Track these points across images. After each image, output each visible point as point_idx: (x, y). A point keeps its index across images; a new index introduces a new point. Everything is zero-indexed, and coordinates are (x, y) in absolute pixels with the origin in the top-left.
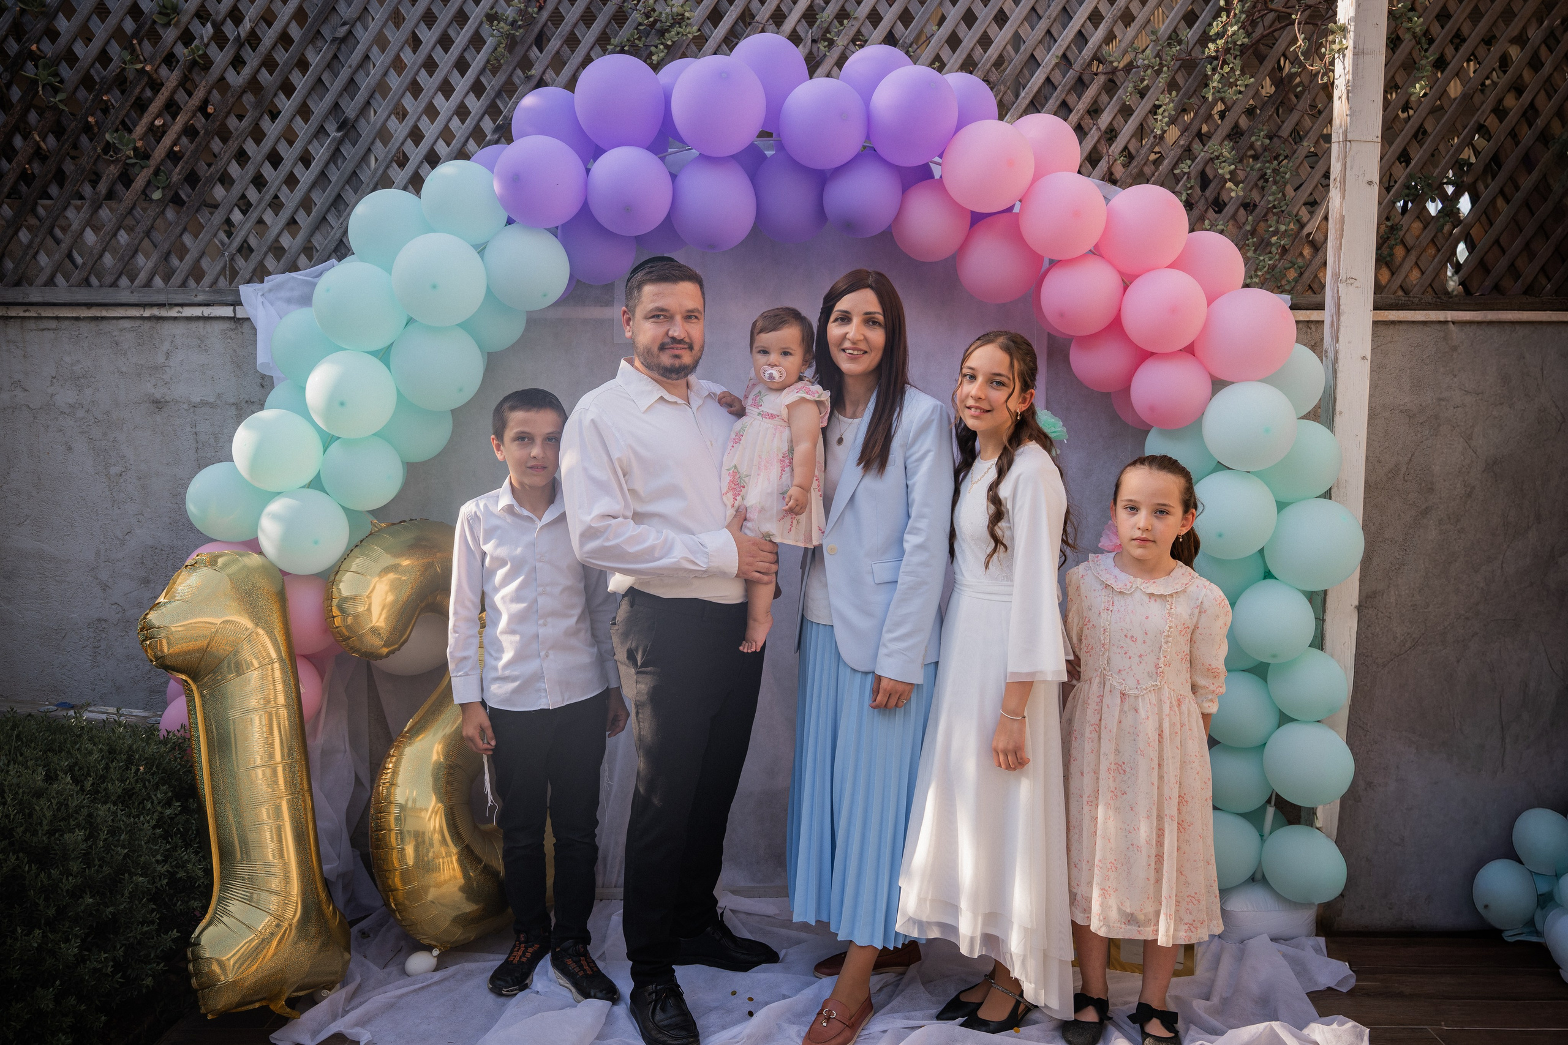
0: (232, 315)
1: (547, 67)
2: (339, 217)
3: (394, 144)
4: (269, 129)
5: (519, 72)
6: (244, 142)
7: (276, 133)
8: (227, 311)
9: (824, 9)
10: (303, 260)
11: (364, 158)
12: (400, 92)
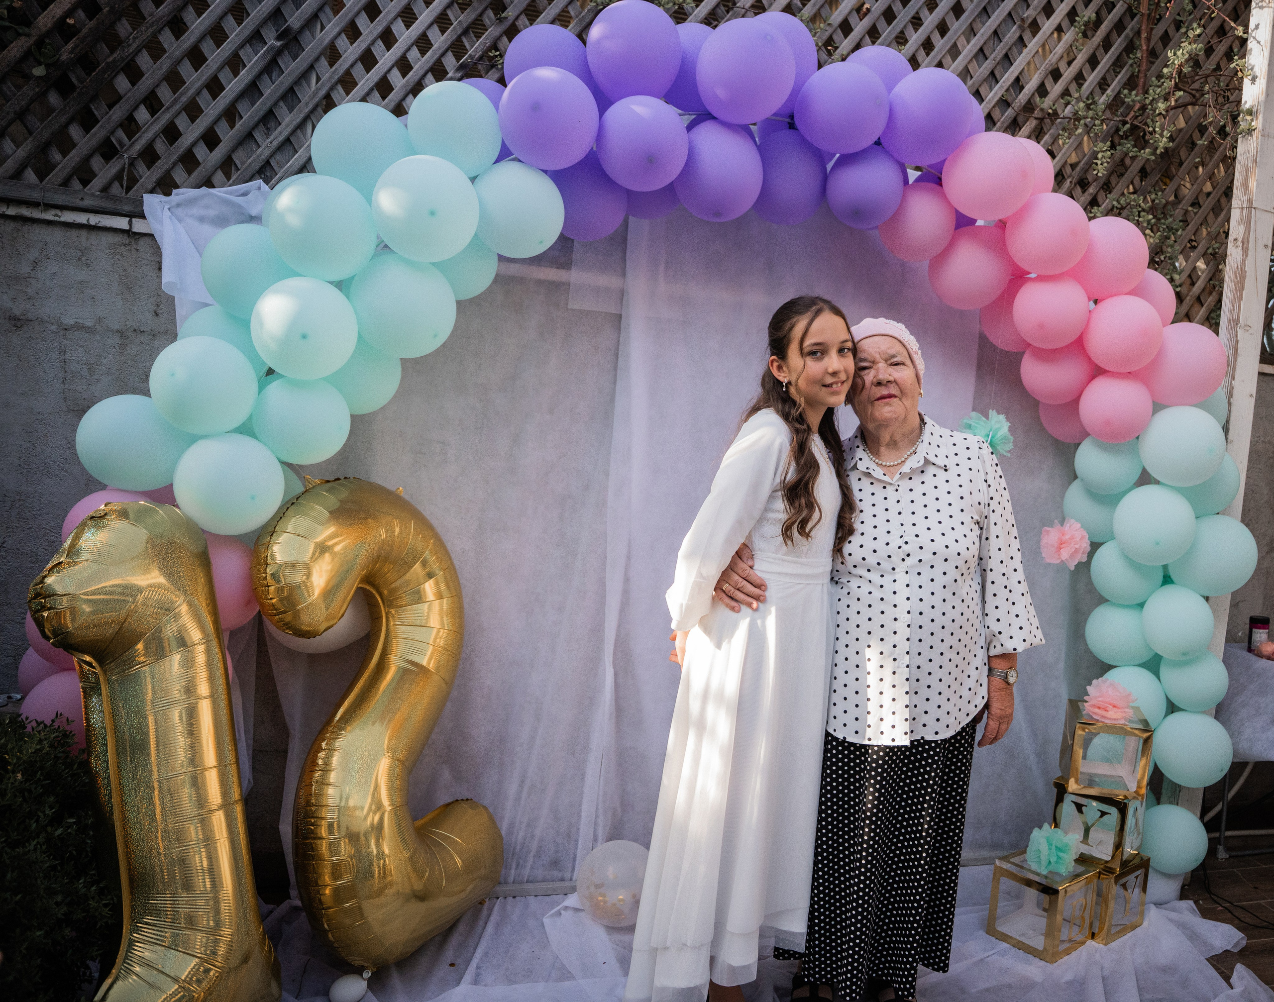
0: (127, 227)
1: (521, 14)
2: (268, 135)
3: (342, 66)
4: (193, 23)
5: (490, 13)
6: (159, 32)
7: (203, 28)
8: (122, 223)
9: (801, 10)
10: (219, 176)
11: (304, 75)
12: (356, 9)
